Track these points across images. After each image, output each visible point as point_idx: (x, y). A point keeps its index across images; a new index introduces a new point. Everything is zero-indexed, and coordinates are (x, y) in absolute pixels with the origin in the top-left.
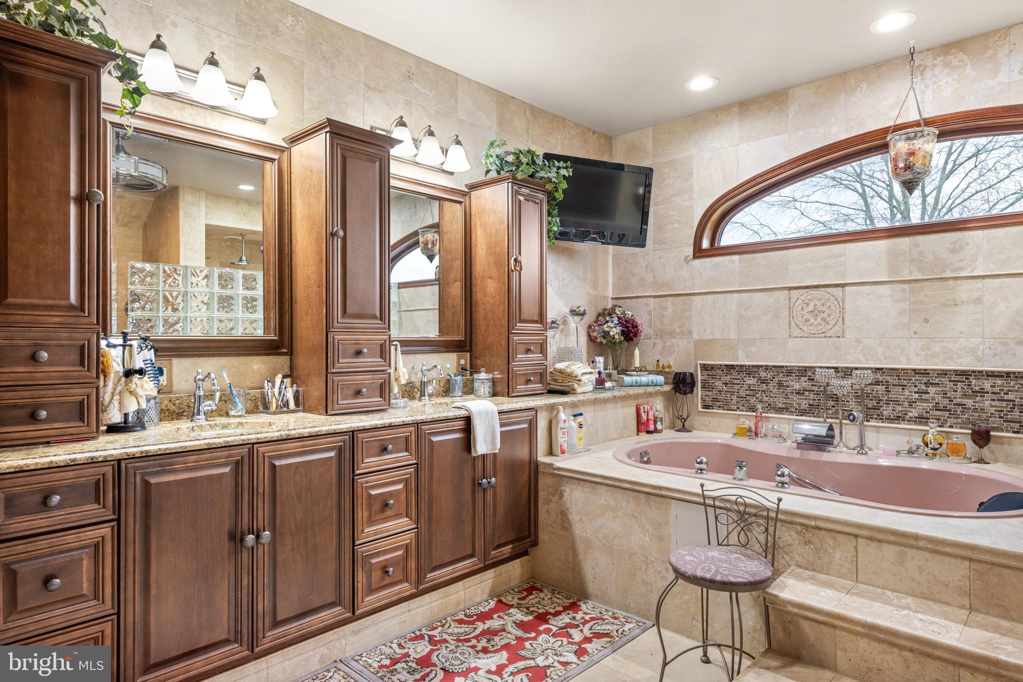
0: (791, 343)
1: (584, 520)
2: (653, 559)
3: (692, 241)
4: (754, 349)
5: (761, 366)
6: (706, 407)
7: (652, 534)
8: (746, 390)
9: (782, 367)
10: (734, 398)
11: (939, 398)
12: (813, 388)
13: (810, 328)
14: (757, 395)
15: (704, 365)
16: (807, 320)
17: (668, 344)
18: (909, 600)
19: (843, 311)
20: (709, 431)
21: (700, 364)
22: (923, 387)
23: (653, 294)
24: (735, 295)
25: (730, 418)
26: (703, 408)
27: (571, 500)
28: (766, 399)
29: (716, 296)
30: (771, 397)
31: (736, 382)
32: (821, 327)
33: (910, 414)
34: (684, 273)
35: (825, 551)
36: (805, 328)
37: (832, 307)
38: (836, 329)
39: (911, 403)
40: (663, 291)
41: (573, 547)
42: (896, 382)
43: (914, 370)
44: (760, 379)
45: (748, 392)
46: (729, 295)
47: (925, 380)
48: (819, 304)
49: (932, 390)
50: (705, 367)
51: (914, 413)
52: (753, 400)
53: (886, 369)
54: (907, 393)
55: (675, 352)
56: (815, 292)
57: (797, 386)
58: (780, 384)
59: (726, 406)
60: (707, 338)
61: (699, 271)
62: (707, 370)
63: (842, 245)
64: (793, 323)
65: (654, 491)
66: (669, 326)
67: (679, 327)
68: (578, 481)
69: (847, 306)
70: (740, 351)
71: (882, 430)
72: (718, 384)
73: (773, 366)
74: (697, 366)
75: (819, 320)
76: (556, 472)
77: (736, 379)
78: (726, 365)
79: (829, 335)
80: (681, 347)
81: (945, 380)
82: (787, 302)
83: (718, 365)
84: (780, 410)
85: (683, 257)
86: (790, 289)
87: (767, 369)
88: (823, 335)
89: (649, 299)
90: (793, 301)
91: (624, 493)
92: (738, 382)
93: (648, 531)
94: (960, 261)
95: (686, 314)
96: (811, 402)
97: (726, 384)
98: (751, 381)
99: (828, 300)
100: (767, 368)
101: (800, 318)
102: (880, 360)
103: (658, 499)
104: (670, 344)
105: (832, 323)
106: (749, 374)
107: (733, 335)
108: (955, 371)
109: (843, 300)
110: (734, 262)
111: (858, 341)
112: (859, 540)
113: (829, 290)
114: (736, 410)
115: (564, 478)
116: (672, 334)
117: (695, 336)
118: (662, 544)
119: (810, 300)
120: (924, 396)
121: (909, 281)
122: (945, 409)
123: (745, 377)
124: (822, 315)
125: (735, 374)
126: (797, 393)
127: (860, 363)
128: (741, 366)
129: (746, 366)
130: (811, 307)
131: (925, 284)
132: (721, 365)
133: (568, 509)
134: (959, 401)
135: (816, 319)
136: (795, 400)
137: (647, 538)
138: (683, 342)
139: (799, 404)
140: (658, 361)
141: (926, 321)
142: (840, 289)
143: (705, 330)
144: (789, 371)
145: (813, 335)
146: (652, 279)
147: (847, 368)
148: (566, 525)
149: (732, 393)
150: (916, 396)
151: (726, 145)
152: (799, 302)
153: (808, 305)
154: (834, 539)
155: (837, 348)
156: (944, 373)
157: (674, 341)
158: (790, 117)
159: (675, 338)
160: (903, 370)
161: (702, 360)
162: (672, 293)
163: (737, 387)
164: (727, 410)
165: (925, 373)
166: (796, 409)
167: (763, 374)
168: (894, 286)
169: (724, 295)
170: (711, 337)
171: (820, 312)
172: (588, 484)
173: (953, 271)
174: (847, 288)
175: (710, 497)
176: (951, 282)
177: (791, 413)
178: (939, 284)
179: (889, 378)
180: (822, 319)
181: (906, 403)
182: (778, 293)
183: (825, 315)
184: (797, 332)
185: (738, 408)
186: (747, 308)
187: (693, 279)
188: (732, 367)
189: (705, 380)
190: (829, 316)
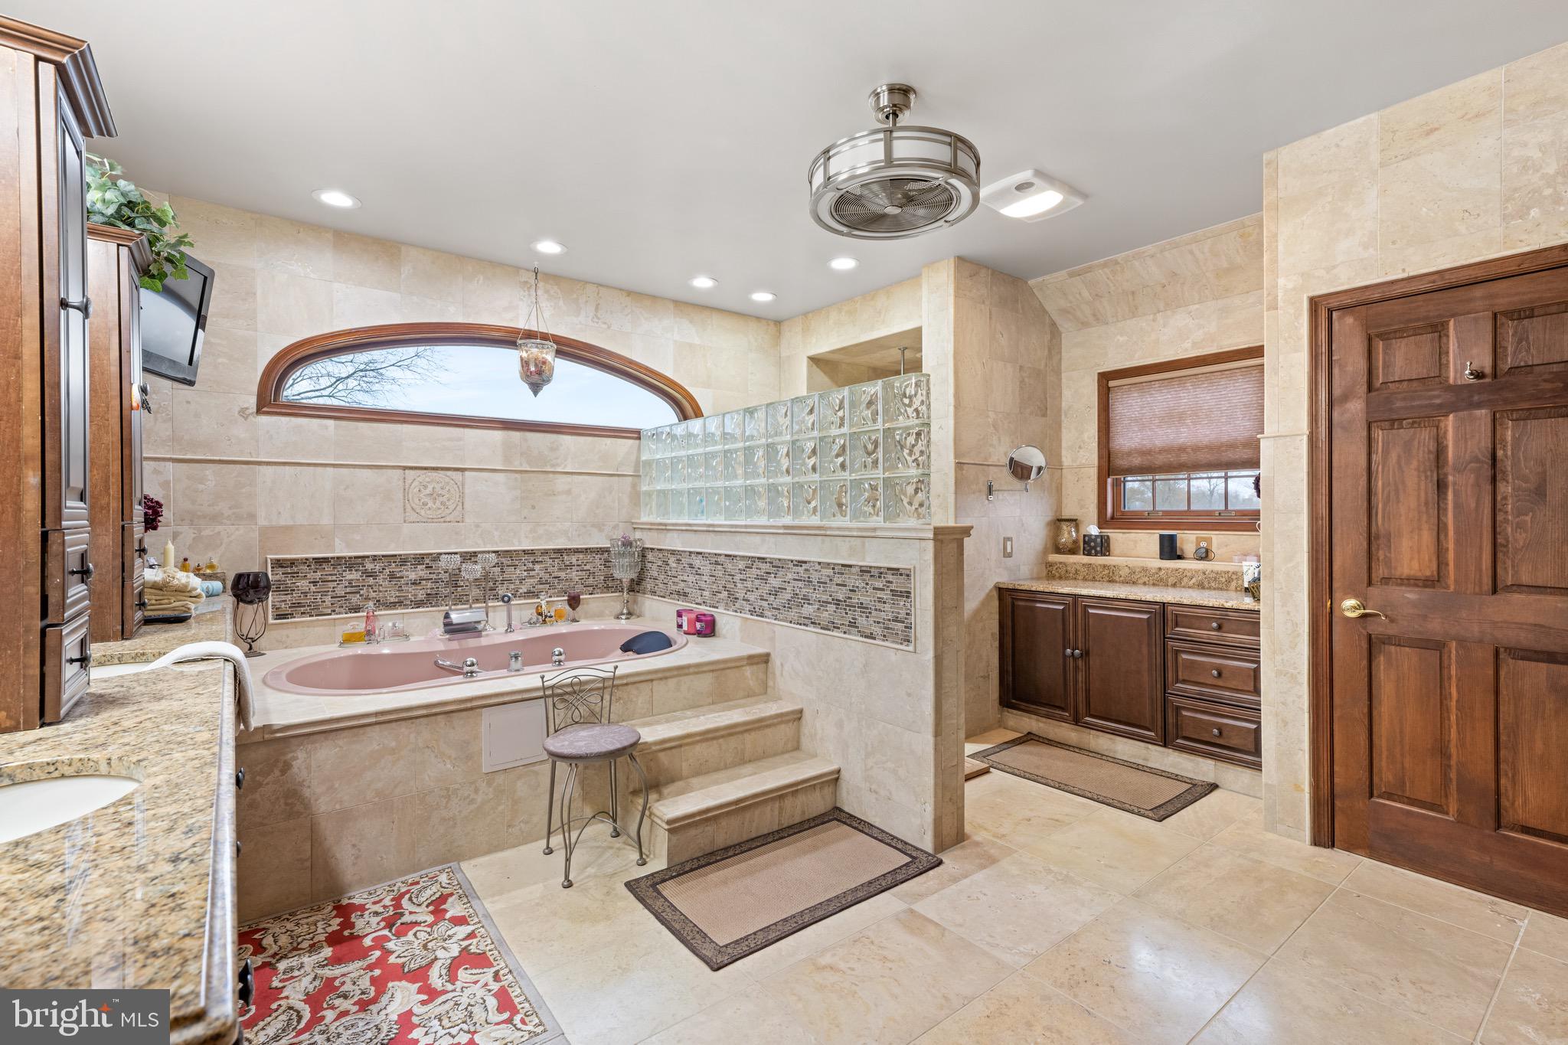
0: (406, 529)
1: (337, 786)
2: (457, 786)
3: (255, 389)
4: (358, 537)
5: (368, 557)
6: (279, 617)
7: (455, 759)
8: (346, 587)
9: (396, 556)
10: (328, 599)
11: (542, 574)
12: (431, 576)
13: (428, 512)
14: (362, 592)
15: (278, 560)
16: (425, 504)
17: (206, 532)
18: (689, 713)
19: (462, 496)
20: (286, 648)
21: (271, 560)
22: (531, 565)
23: (175, 456)
24: (330, 470)
25: (322, 626)
26: (276, 619)
27: (308, 768)
28: (374, 595)
29: (299, 468)
30: (380, 591)
31: (330, 578)
32: (440, 511)
33: (521, 591)
34: (240, 431)
35: (631, 701)
36: (423, 513)
37: (452, 490)
38: (456, 513)
39: (522, 580)
40: (195, 453)
41: (314, 834)
42: (509, 563)
43: (524, 551)
44: (365, 572)
45: (348, 590)
46: (320, 469)
47: (532, 559)
48: (438, 487)
49: (537, 567)
50: (278, 564)
51: (523, 589)
52: (355, 599)
53: (501, 551)
54: (518, 572)
55: (221, 544)
56: (434, 474)
57: (413, 576)
58: (392, 576)
59: (315, 610)
60: (282, 523)
61: (268, 432)
62: (282, 567)
63: (462, 430)
64: (408, 506)
65: (463, 706)
66: (209, 506)
67: (230, 508)
68: (324, 735)
69: (467, 491)
70: (336, 539)
71: (498, 608)
72: (303, 584)
73: (383, 556)
74: (266, 561)
75: (438, 503)
76: (278, 735)
77: (331, 575)
78: (314, 559)
79: (448, 520)
80: (233, 537)
81: (546, 558)
82: (401, 483)
83: (302, 559)
84: (393, 605)
85: (237, 409)
86: (405, 468)
87: (374, 560)
88: (442, 520)
89: (162, 463)
90: (408, 482)
91: (412, 723)
92: (334, 578)
93: (450, 757)
94: (557, 458)
95: (244, 490)
96: (429, 591)
97: (315, 583)
98: (353, 576)
99: (448, 483)
100: (375, 558)
101: (417, 501)
102: (497, 544)
103: (465, 713)
104: (211, 533)
105: (452, 507)
106: (350, 568)
107: (326, 520)
108: (553, 550)
109: (463, 485)
110: (326, 427)
111: (477, 526)
112: (654, 682)
113: (449, 473)
114: (330, 614)
115: (292, 740)
116: (215, 518)
117: (262, 522)
118: (470, 764)
119: (429, 482)
120: (532, 573)
121: (521, 472)
122: (547, 583)
123: (344, 571)
124: (441, 499)
125: (328, 569)
126: (413, 584)
127: (479, 547)
128: (338, 558)
129: (345, 558)
130: (429, 490)
131: (532, 475)
132: (307, 559)
133: (301, 784)
134: (556, 574)
135: (435, 503)
136: (411, 592)
137: (449, 766)
138: (237, 529)
139: (415, 595)
140: (186, 560)
141: (533, 507)
142: (460, 473)
143: (280, 513)
144: (403, 560)
145: (432, 520)
146: (169, 433)
147: (466, 553)
148: (299, 807)
149: (325, 593)
150: (525, 574)
151: (312, 276)
152: (416, 483)
153: (425, 487)
154: (637, 689)
155: (457, 533)
156: (545, 552)
157: (219, 528)
158: (403, 276)
159: (221, 524)
160: (515, 551)
161: (276, 554)
162: (218, 458)
163: (331, 585)
164: (317, 615)
165: (531, 553)
166: (411, 601)
167: (369, 566)
168: (509, 474)
169: (312, 468)
170: (290, 523)
171: (439, 495)
172: (346, 733)
173: (553, 466)
174: (467, 473)
175: (548, 688)
176: (551, 475)
177: (406, 606)
178: (542, 476)
179: (503, 560)
180: (442, 503)
181: (518, 582)
182: (390, 471)
183: (444, 499)
184: (413, 517)
185: (334, 611)
186: (347, 487)
187: (257, 441)
188: (326, 560)
189: (279, 581)
190: (448, 500)
